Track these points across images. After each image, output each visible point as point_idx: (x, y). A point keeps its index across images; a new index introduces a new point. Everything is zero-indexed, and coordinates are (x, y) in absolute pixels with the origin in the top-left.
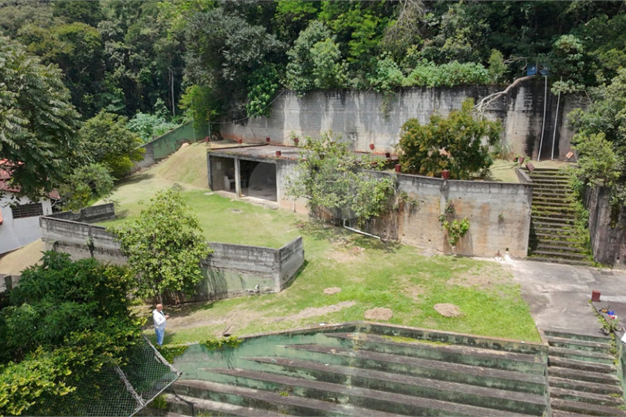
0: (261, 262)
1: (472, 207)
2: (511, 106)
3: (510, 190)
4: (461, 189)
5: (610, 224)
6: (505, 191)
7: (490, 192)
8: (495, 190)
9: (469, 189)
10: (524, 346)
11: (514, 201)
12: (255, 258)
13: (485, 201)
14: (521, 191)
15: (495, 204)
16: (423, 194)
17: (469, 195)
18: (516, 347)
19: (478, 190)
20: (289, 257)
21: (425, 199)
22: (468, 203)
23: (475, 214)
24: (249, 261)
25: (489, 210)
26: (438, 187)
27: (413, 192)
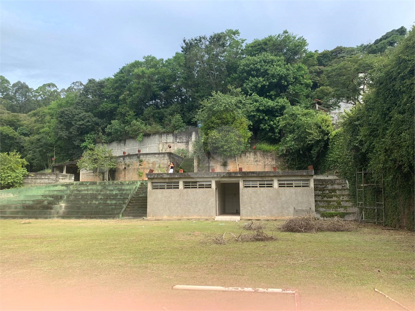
0: (51, 178)
1: (149, 163)
2: (190, 140)
3: (162, 155)
4: (144, 156)
5: (197, 166)
6: (160, 156)
7: (155, 157)
8: (157, 156)
9: (148, 156)
10: (129, 182)
11: (164, 160)
12: (48, 177)
13: (154, 161)
14: (166, 155)
15: (157, 161)
16: (132, 161)
17: (147, 159)
18: (127, 182)
19: (151, 156)
20: (65, 179)
21: (133, 163)
22: (147, 162)
23: (150, 166)
24: (45, 179)
25: (155, 164)
26: (136, 157)
27: (129, 161)
